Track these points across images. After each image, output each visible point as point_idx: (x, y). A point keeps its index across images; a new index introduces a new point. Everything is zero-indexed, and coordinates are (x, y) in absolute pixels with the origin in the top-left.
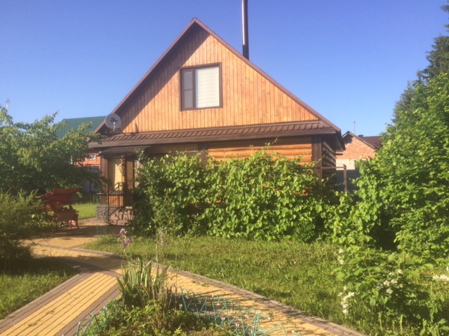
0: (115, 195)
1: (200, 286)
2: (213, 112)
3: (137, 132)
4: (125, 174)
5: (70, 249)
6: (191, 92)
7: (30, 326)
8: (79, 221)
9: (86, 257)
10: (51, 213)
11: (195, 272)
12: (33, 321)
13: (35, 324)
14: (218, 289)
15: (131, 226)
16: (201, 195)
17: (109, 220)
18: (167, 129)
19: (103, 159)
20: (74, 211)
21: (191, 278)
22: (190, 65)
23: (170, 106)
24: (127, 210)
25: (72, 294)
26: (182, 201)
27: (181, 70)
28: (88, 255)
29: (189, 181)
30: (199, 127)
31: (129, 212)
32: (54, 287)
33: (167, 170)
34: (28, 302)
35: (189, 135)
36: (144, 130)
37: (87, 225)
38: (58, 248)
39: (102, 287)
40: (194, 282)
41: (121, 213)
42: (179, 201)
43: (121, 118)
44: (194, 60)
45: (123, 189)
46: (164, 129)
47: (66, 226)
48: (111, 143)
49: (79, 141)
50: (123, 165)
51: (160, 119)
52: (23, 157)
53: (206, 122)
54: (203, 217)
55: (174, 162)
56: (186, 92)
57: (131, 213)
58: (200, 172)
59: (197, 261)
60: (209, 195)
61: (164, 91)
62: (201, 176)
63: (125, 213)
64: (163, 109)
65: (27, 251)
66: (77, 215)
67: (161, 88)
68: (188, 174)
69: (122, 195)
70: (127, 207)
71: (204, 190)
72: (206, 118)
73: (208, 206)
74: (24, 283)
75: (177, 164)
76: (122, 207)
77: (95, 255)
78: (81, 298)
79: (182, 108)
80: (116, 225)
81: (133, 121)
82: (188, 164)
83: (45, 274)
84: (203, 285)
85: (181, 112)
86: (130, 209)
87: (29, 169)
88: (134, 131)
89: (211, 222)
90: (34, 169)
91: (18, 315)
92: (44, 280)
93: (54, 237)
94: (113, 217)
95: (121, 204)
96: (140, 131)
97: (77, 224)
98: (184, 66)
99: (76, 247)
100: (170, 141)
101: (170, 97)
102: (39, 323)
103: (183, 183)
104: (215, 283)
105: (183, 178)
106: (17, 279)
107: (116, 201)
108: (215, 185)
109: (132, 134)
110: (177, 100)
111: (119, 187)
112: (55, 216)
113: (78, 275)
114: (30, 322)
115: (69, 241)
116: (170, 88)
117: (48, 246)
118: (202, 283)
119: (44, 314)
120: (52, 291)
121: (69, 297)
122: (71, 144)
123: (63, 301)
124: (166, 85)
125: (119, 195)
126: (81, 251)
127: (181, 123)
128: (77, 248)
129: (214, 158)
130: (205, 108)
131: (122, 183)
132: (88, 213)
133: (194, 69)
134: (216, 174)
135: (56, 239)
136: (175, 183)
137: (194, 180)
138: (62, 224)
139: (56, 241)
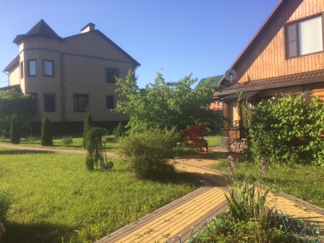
0: (234, 130)
1: (302, 211)
2: (317, 57)
3: (249, 81)
4: (241, 114)
5: (200, 168)
6: (295, 43)
7: (166, 221)
8: (209, 148)
9: (210, 174)
10: (190, 142)
11: (298, 197)
12: (167, 218)
13: (169, 220)
14: (320, 215)
15: (245, 153)
16: (305, 130)
17: (229, 148)
18: (274, 76)
19: (224, 104)
21: (293, 201)
22: (294, 19)
23: (276, 57)
24: (243, 141)
25: (196, 202)
26: (287, 135)
27: (285, 25)
28: (212, 173)
29: (294, 118)
30: (303, 71)
31: (244, 142)
32: (186, 194)
33: (274, 110)
34: (168, 203)
35: (294, 79)
36: (254, 79)
37: (214, 151)
38: (193, 166)
39: (218, 199)
40: (296, 206)
41: (239, 143)
42: (284, 135)
43: (237, 72)
44: (297, 15)
45: (239, 125)
46: (271, 76)
47: (201, 151)
48: (229, 91)
49: (206, 91)
50: (238, 107)
51: (268, 70)
52: (170, 104)
53: (310, 67)
54: (308, 148)
55: (280, 103)
56: (290, 43)
57: (245, 144)
58: (304, 109)
59: (301, 187)
60: (314, 130)
61: (271, 46)
62: (305, 113)
63: (242, 143)
64: (270, 61)
65: (171, 168)
66: (207, 144)
67: (268, 43)
68: (293, 112)
69: (239, 130)
70: (243, 139)
71: (308, 125)
72: (310, 63)
73: (313, 139)
74: (168, 189)
75: (282, 104)
76: (239, 139)
77: (216, 174)
78: (202, 205)
79: (287, 57)
80: (234, 152)
81: (246, 73)
82: (293, 103)
83: (181, 184)
84: (304, 210)
85: (286, 61)
86: (245, 141)
87: (173, 112)
88: (247, 80)
89: (316, 153)
90: (177, 113)
91: (160, 212)
92: (180, 188)
93: (192, 158)
94: (232, 146)
95: (238, 136)
96: (251, 80)
97: (207, 150)
98: (288, 21)
99: (205, 166)
100: (277, 85)
101: (275, 50)
102: (172, 220)
103: (288, 120)
104: (318, 209)
105: (288, 115)
106: (164, 186)
107: (235, 135)
108: (319, 121)
109: (245, 83)
110: (283, 51)
111: (236, 124)
112: (192, 144)
113: (202, 188)
114: (166, 219)
116: (276, 42)
117: (187, 164)
118: (305, 208)
119: (176, 214)
120: (183, 197)
121: (194, 203)
122: (200, 94)
123: (189, 206)
124: (272, 41)
125: (236, 130)
126: (207, 170)
127: (286, 70)
128: (205, 168)
129: (317, 97)
130: (308, 55)
131: (238, 121)
132: (214, 142)
133: (297, 22)
134: (321, 111)
135: (193, 160)
136: (281, 119)
137: (298, 117)
138: (198, 149)
139: (193, 161)
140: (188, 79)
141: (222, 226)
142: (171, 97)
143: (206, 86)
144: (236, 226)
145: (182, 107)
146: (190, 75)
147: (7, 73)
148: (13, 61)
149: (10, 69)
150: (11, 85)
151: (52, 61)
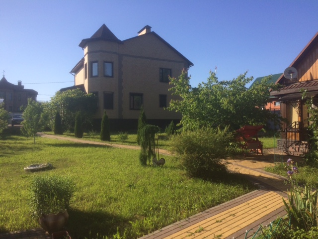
0: (293, 132)
3: (312, 79)
4: (301, 114)
5: (254, 170)
7: (217, 222)
8: (264, 150)
9: (265, 177)
10: (243, 143)
12: (220, 219)
13: (221, 221)
15: (305, 157)
17: (287, 151)
19: (282, 104)
20: (260, 142)
24: (303, 144)
25: (250, 205)
28: (267, 176)
31: (304, 146)
32: (239, 196)
34: (219, 203)
36: (317, 78)
37: (270, 153)
38: (246, 168)
39: (274, 204)
41: (298, 146)
43: (298, 70)
45: (299, 127)
47: (255, 153)
48: (289, 90)
49: (262, 90)
50: (299, 108)
52: (223, 104)
57: (306, 147)
63: (301, 146)
65: (223, 168)
66: (262, 145)
69: (298, 132)
70: (303, 142)
74: (219, 189)
76: (298, 142)
77: (272, 177)
78: (257, 209)
80: (293, 156)
81: (308, 71)
83: (234, 185)
86: (305, 144)
87: (226, 112)
88: (309, 79)
90: (231, 112)
91: (211, 212)
92: (233, 189)
93: (245, 160)
94: (290, 149)
95: (298, 139)
96: (314, 78)
97: (262, 152)
99: (260, 168)
102: (224, 221)
106: (216, 186)
107: (293, 137)
109: (308, 82)
111: (295, 125)
112: (245, 145)
113: (256, 191)
114: (218, 219)
115: (255, 164)
117: (239, 166)
119: (228, 215)
120: (236, 199)
121: (247, 206)
122: (256, 92)
123: (242, 208)
125: (296, 132)
126: (262, 173)
128: (260, 170)
131: (298, 122)
132: (270, 144)
138: (251, 151)
139: (246, 163)
140: (242, 78)
141: (279, 232)
142: (225, 96)
143: (263, 85)
144: (295, 234)
145: (235, 106)
146: (245, 74)
147: (74, 74)
148: (78, 63)
149: (76, 70)
150: (76, 85)
151: (112, 63)
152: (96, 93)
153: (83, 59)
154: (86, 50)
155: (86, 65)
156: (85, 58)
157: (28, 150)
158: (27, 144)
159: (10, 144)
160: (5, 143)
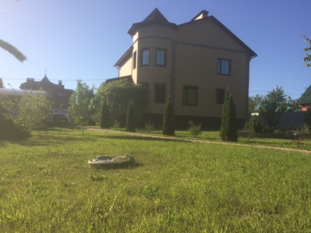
149: (121, 63)
150: (121, 76)
151: (165, 50)
152: (147, 84)
153: (132, 48)
154: (136, 36)
155: (135, 53)
156: (134, 46)
157: (78, 141)
158: (75, 135)
159: (54, 134)
160: (48, 133)
